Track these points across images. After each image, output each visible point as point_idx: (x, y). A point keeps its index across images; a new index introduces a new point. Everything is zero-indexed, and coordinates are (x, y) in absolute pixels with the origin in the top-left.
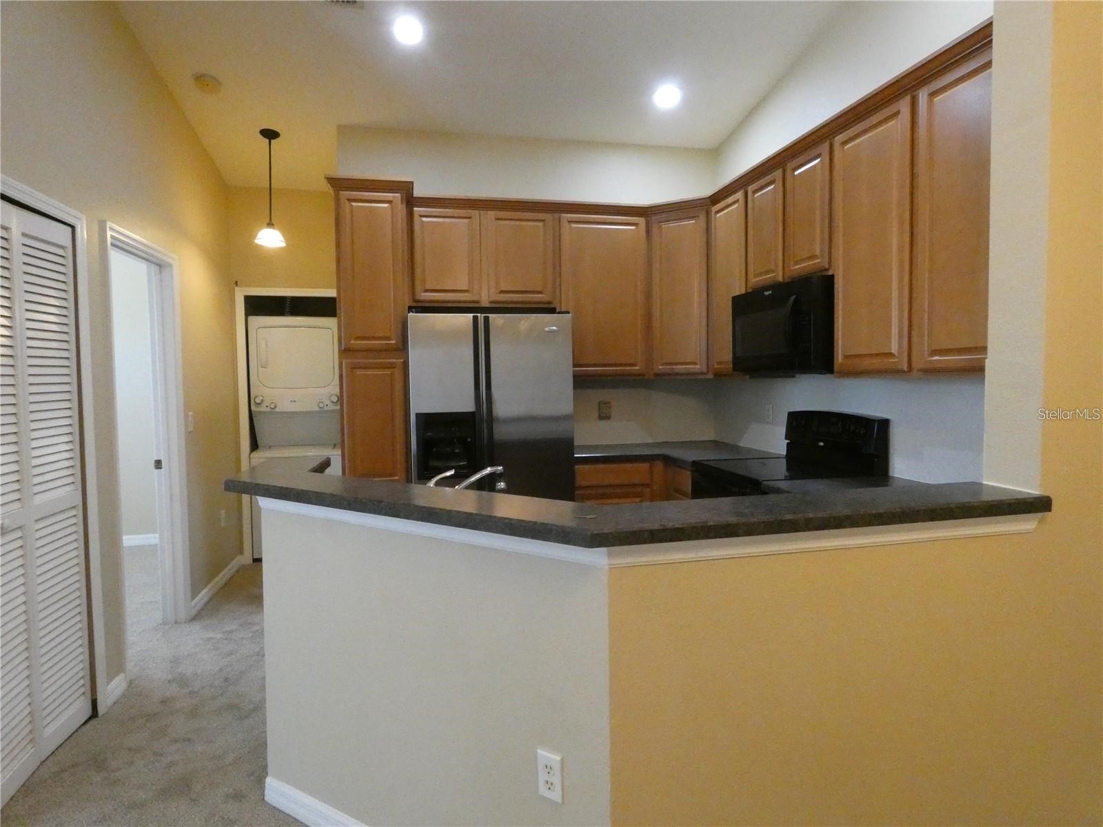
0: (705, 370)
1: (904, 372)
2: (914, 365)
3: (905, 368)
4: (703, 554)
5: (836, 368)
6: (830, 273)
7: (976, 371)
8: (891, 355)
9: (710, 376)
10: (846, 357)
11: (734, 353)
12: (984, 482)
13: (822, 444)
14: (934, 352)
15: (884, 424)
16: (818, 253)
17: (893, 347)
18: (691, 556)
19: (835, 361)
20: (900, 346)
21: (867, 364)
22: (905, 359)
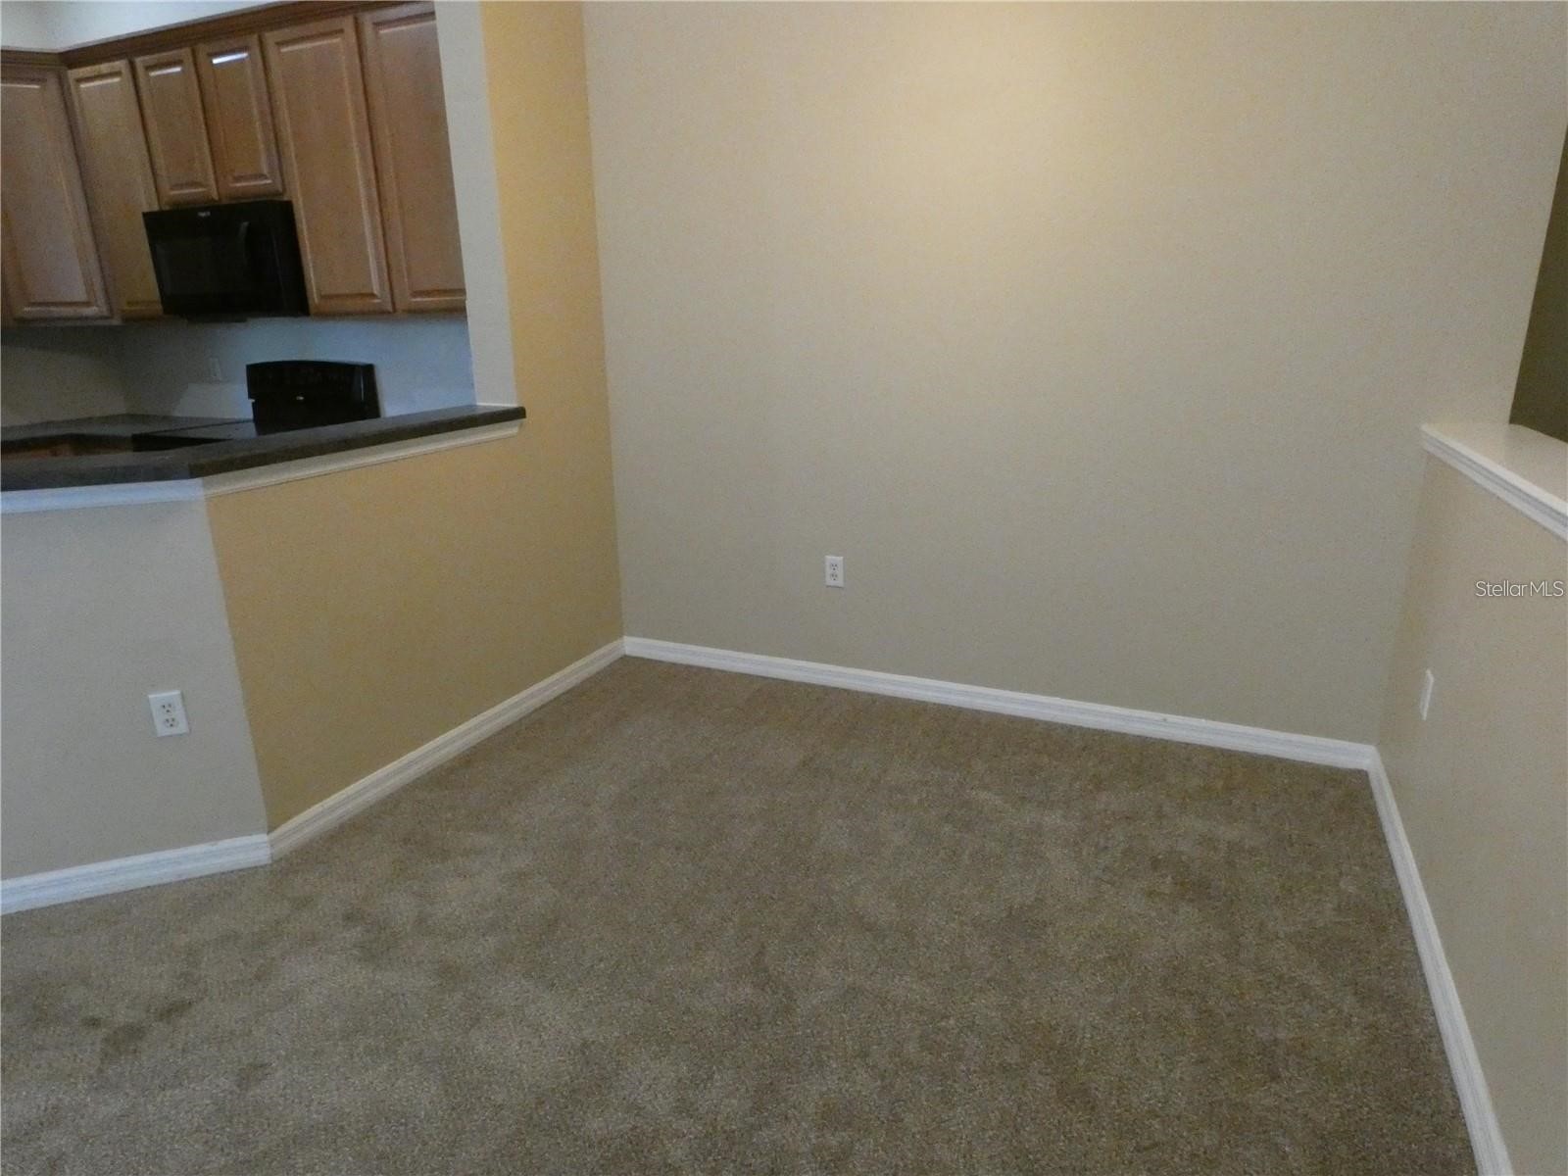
0: (106, 313)
1: (389, 313)
2: (397, 307)
3: (390, 308)
4: (285, 476)
5: (312, 310)
6: (286, 199)
7: (455, 312)
8: (373, 295)
9: (116, 322)
10: (323, 297)
11: (161, 291)
12: (479, 404)
13: (301, 398)
14: (416, 294)
15: (368, 371)
16: (265, 171)
17: (375, 288)
18: (274, 479)
19: (310, 302)
20: (381, 286)
21: (350, 305)
22: (389, 299)
